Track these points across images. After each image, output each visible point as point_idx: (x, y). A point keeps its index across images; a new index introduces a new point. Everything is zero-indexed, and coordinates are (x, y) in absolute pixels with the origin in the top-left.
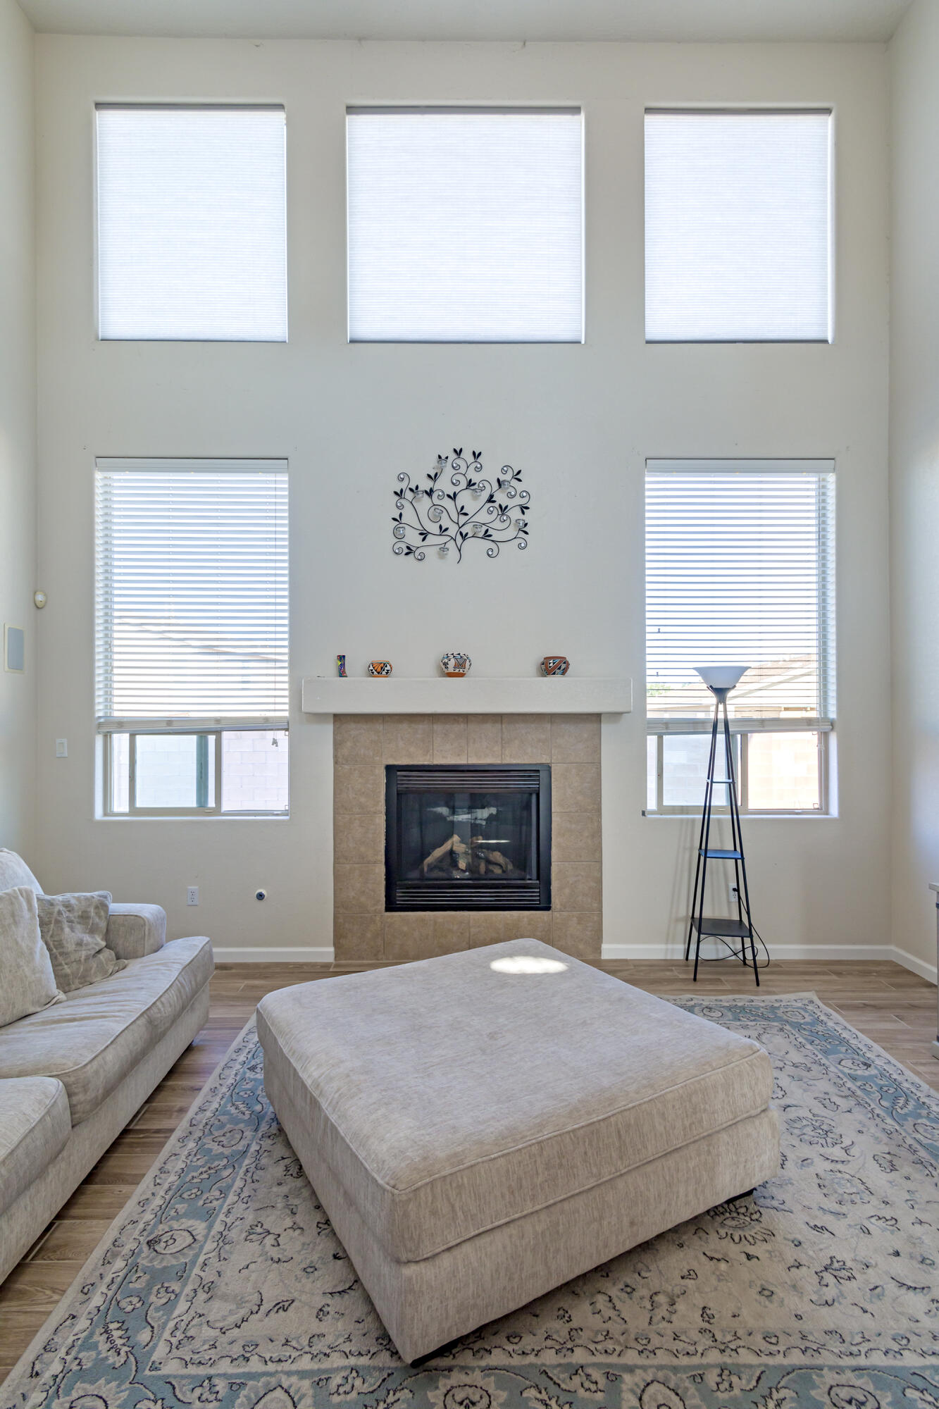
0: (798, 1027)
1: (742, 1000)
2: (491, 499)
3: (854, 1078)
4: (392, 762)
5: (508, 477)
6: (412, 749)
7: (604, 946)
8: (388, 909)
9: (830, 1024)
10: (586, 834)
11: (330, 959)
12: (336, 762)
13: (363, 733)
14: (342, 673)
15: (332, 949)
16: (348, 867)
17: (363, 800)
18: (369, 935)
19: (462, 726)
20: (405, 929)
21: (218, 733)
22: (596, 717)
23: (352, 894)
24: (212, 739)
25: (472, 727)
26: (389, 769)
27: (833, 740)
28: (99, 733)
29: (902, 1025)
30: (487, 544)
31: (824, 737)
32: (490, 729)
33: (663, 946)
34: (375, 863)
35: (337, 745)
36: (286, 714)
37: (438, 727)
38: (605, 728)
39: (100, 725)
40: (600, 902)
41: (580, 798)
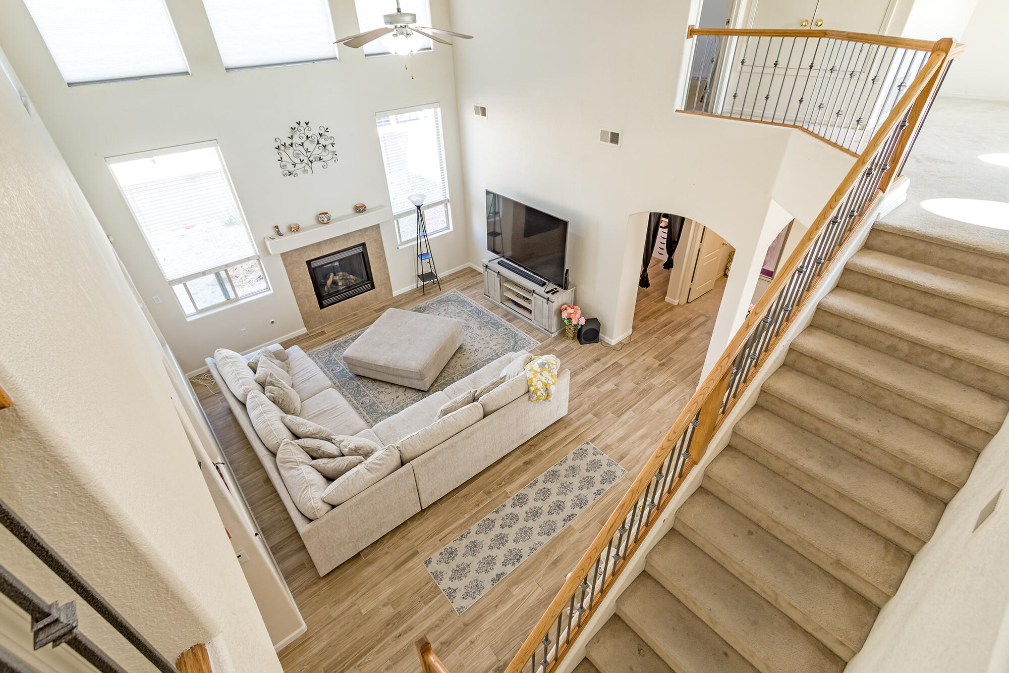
0: (455, 301)
1: (439, 297)
2: (318, 143)
3: (470, 311)
4: (307, 260)
6: (314, 252)
7: (393, 293)
8: (321, 309)
9: (461, 297)
10: (381, 261)
11: (306, 331)
14: (279, 234)
15: (305, 328)
16: (302, 301)
17: (301, 276)
18: (317, 319)
20: (329, 312)
21: (226, 269)
22: (378, 226)
23: (307, 309)
24: (222, 272)
26: (309, 263)
27: (449, 205)
29: (476, 291)
30: (321, 163)
31: (446, 205)
33: (410, 286)
34: (312, 295)
35: (284, 260)
40: (390, 280)
41: (377, 250)
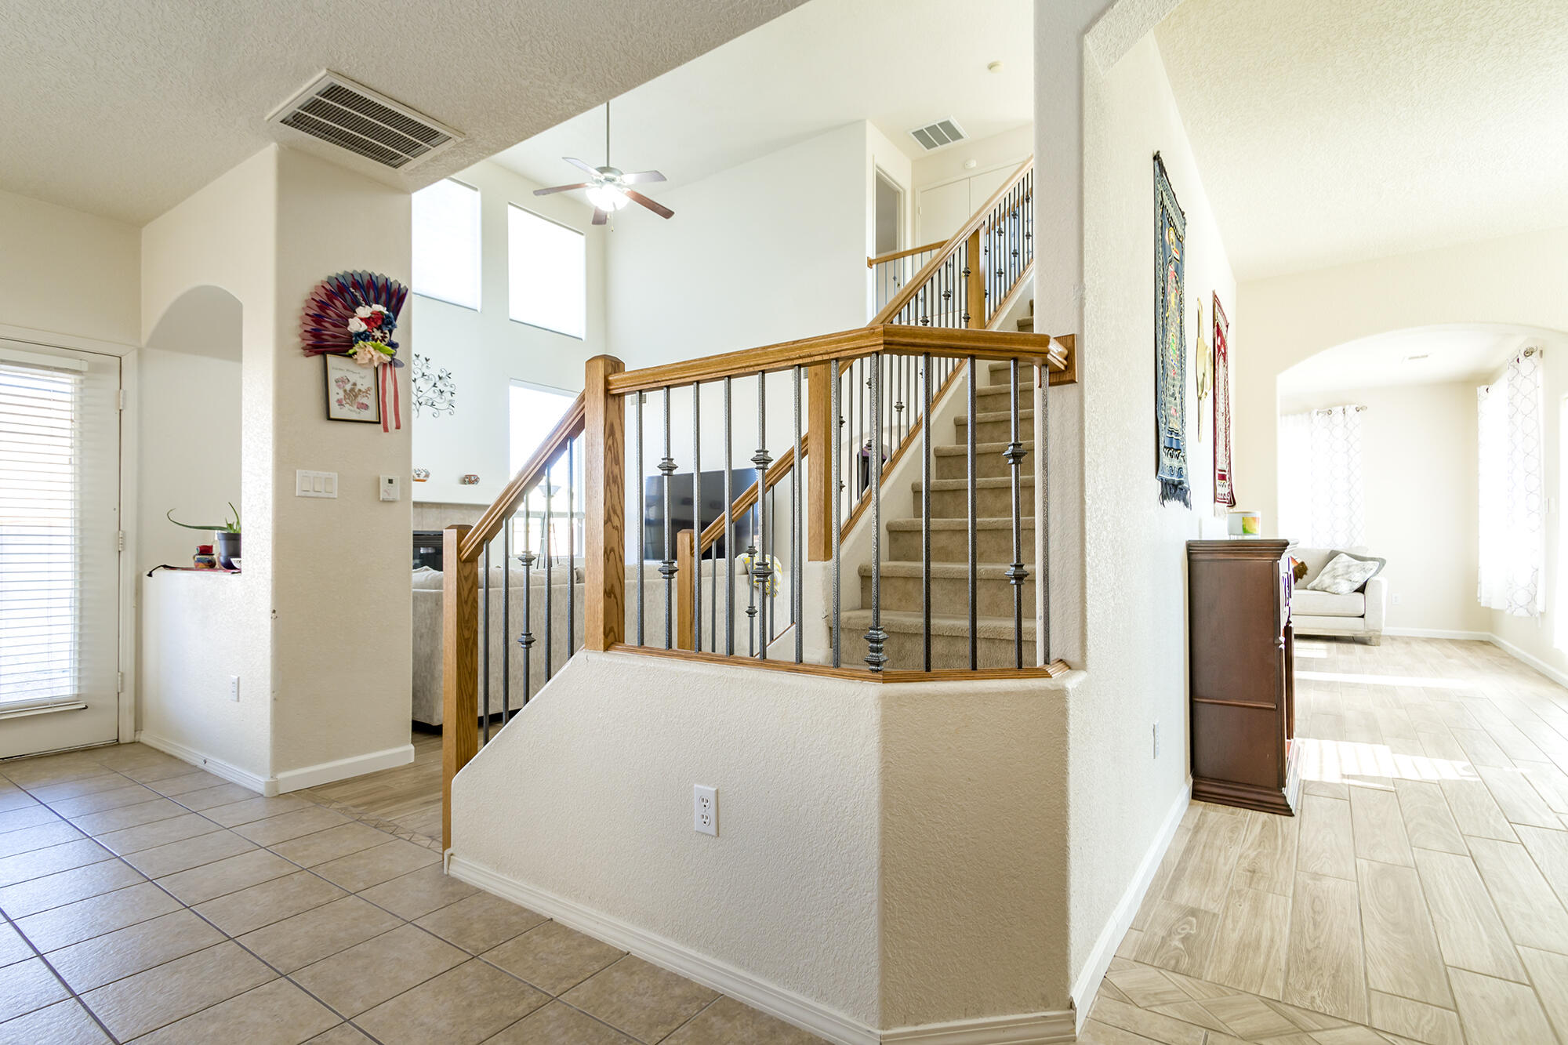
2: (434, 386)
5: (443, 375)
25: (426, 510)
30: (432, 410)
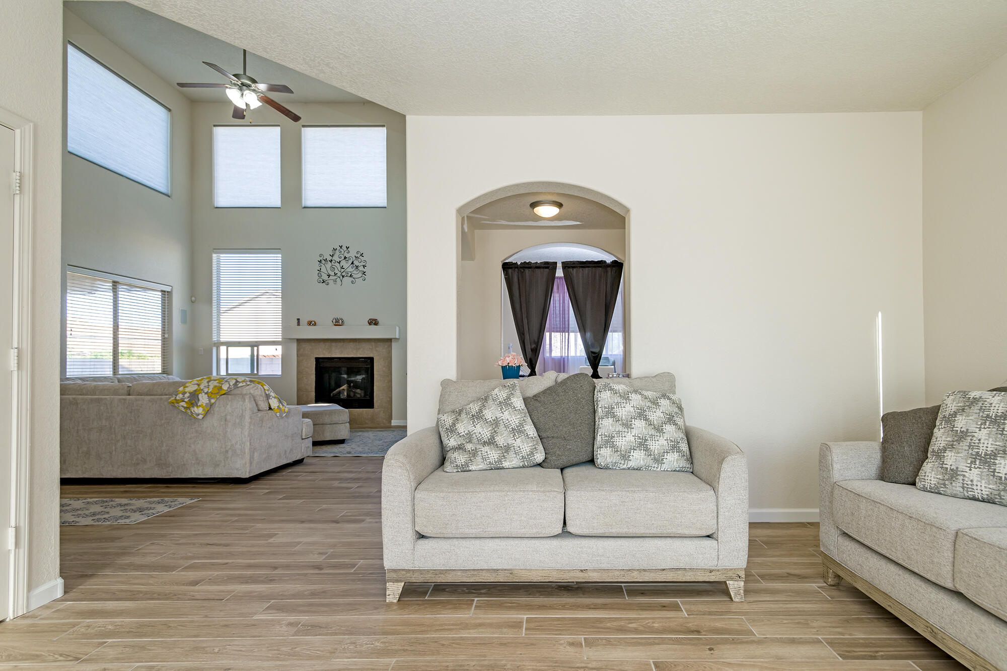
4: (317, 357)
5: (359, 255)
6: (324, 352)
7: (392, 421)
10: (386, 381)
12: (297, 356)
13: (307, 347)
14: (299, 324)
17: (307, 369)
19: (342, 343)
21: (257, 346)
22: (389, 340)
24: (255, 348)
25: (346, 343)
26: (317, 359)
28: (215, 346)
30: (351, 279)
32: (352, 345)
34: (311, 392)
35: (298, 350)
36: (281, 340)
37: (333, 344)
38: (394, 344)
39: (215, 343)
40: (391, 405)
41: (384, 369)
